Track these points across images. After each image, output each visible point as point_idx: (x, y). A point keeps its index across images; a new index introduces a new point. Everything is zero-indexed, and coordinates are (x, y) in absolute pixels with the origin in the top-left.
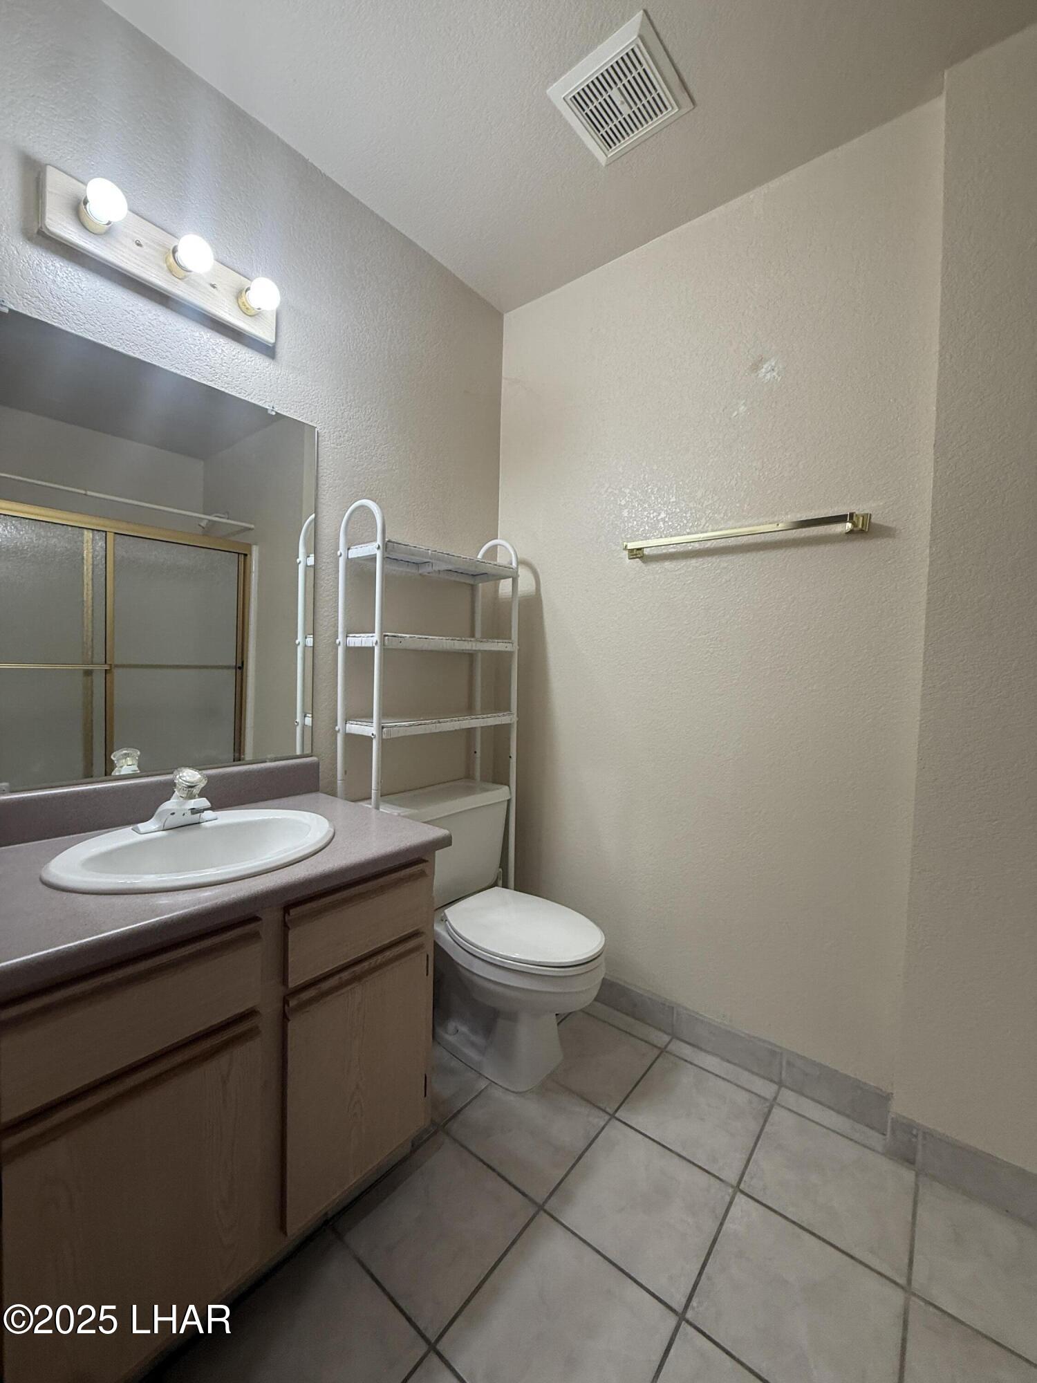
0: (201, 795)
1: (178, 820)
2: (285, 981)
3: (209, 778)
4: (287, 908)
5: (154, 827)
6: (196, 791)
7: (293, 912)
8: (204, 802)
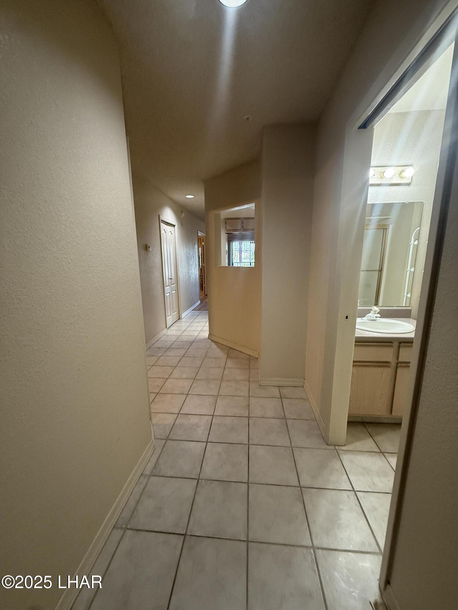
0: (378, 313)
1: (371, 318)
2: (398, 359)
3: (380, 309)
4: (400, 343)
5: (366, 319)
6: (377, 312)
7: (402, 344)
8: (379, 315)
